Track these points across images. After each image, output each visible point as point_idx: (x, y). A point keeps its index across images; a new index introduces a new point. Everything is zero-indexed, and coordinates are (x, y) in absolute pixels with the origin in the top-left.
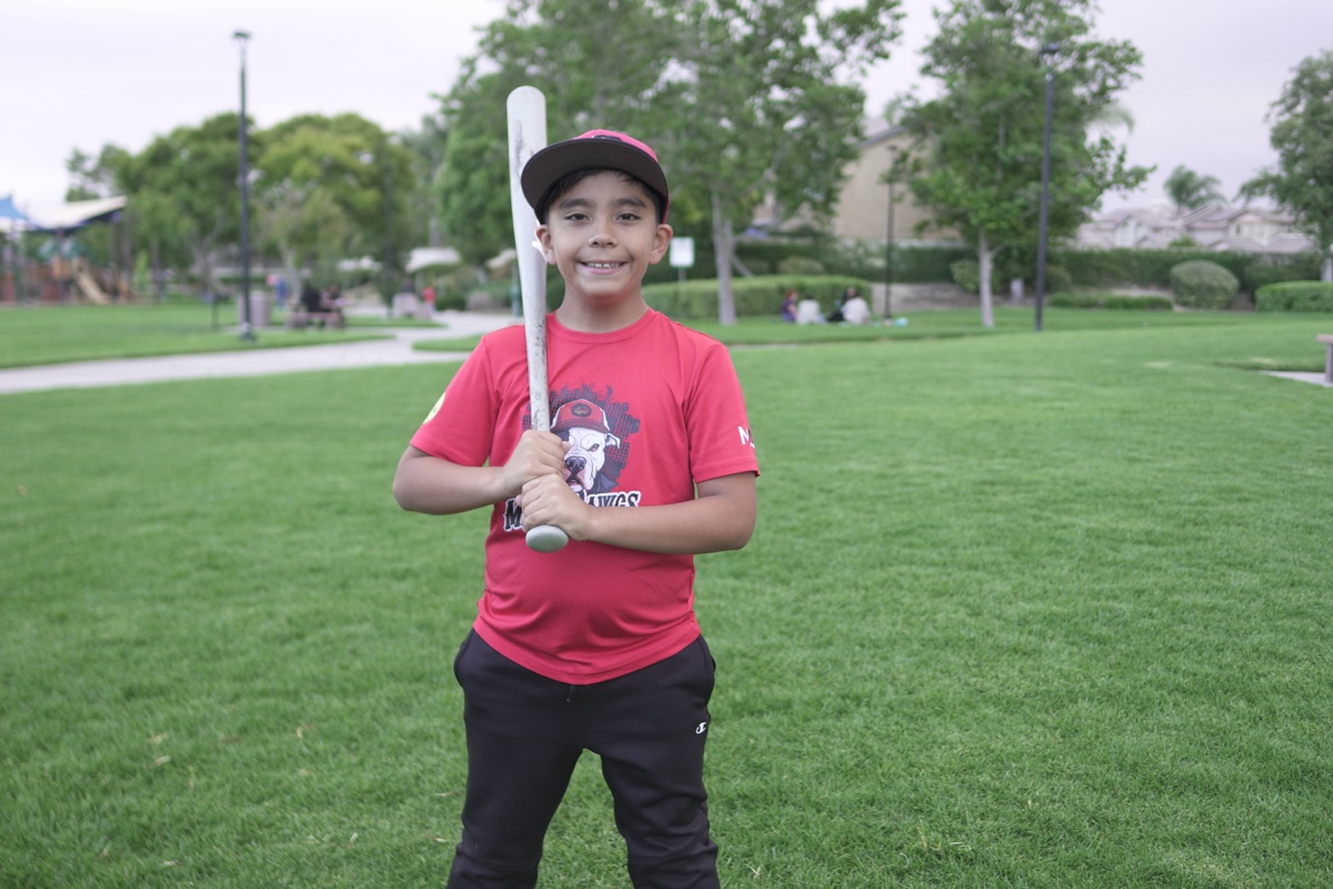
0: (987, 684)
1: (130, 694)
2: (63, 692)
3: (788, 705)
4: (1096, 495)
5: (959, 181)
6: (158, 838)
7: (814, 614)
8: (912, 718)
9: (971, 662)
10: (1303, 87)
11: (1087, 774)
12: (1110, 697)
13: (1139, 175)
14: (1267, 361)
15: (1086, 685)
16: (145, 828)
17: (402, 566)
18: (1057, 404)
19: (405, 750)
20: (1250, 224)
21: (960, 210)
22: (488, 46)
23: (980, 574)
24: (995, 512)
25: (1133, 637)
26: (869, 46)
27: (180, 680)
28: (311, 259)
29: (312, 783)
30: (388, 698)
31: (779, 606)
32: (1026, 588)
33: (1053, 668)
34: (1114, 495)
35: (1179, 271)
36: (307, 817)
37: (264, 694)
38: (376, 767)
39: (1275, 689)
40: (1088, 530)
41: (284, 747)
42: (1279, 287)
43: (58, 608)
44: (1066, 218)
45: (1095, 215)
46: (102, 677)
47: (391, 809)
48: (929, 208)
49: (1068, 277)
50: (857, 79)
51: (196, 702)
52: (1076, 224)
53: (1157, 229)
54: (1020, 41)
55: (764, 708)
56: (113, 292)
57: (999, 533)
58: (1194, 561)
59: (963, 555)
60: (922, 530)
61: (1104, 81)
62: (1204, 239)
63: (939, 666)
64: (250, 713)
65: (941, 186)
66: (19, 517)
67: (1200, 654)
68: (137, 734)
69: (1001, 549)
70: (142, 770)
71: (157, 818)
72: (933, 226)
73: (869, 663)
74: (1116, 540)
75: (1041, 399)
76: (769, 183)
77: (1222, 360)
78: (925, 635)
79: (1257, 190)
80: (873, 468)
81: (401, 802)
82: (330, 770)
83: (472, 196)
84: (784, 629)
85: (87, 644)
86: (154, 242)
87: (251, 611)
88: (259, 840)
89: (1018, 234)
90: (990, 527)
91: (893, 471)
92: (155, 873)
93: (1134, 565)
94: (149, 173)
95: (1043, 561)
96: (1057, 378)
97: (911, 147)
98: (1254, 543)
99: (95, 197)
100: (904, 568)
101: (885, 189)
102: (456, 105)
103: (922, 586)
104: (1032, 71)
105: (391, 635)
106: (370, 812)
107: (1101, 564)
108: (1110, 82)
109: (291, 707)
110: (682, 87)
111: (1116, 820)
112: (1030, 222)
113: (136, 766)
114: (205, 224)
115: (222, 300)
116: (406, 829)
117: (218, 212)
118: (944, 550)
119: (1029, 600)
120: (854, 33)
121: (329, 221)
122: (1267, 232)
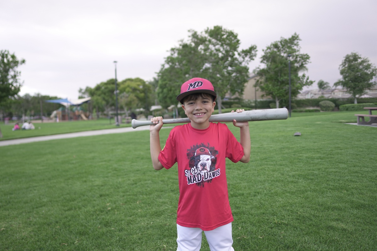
0: (287, 189)
1: (101, 196)
2: (87, 196)
3: (243, 194)
4: (307, 150)
5: (270, 85)
6: (110, 224)
7: (247, 176)
8: (271, 196)
9: (283, 185)
10: (347, 61)
11: (311, 207)
12: (315, 191)
13: (311, 83)
14: (343, 121)
15: (309, 188)
16: (107, 222)
19: (161, 205)
20: (336, 92)
21: (271, 92)
22: (167, 62)
23: (282, 167)
24: (285, 154)
25: (319, 178)
26: (250, 57)
27: (111, 193)
28: (130, 109)
29: (142, 213)
30: (156, 195)
31: (239, 175)
32: (293, 169)
33: (301, 185)
34: (311, 149)
35: (321, 103)
36: (141, 219)
37: (129, 195)
40: (306, 157)
41: (135, 206)
42: (344, 105)
43: (84, 179)
44: (295, 92)
45: (301, 92)
46: (95, 193)
47: (159, 218)
48: (264, 91)
49: (296, 106)
50: (247, 65)
51: (115, 197)
52: (297, 94)
53: (315, 94)
54: (282, 54)
55: (238, 195)
56: (87, 117)
57: (286, 158)
58: (331, 162)
59: (278, 163)
60: (269, 158)
61: (302, 63)
62: (326, 96)
63: (276, 186)
64: (127, 199)
65: (266, 87)
66: (74, 162)
67: (334, 181)
68: (103, 204)
69: (287, 161)
70: (105, 211)
71: (109, 220)
72: (265, 95)
73: (260, 186)
74: (313, 158)
75: (292, 131)
76: (228, 88)
77: (333, 121)
78: (272, 179)
79: (338, 84)
81: (161, 216)
82: (145, 210)
83: (164, 94)
84: (240, 179)
85: (91, 186)
86: (97, 107)
87: (125, 179)
88: (131, 224)
89: (284, 97)
90: (284, 157)
91: (261, 147)
92: (110, 231)
93: (317, 164)
94: (96, 92)
95: (296, 163)
96: (296, 126)
97: (259, 79)
99: (84, 98)
100: (266, 166)
101: (254, 88)
102: (160, 74)
103: (270, 169)
104: (285, 61)
105: (155, 183)
106: (155, 218)
107: (310, 164)
108: (304, 63)
109: (135, 198)
110: (209, 68)
111: (319, 216)
112: (287, 94)
114: (107, 102)
115: (112, 118)
116: (163, 221)
117: (110, 100)
118: (274, 162)
119: (294, 172)
120: (246, 55)
121: (134, 100)
122: (341, 93)
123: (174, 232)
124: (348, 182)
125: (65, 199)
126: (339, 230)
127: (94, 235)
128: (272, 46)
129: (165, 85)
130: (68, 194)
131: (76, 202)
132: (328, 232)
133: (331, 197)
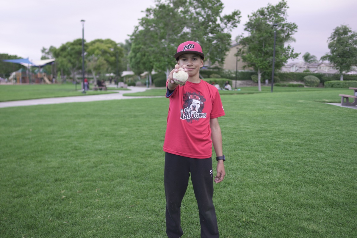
1: (56, 180)
2: (40, 180)
4: (286, 134)
5: (253, 56)
6: (63, 216)
8: (242, 188)
9: (256, 175)
10: (336, 34)
11: (284, 203)
12: (289, 184)
13: (297, 55)
14: (327, 100)
15: (283, 181)
16: (60, 213)
17: (120, 150)
18: (277, 111)
19: (121, 195)
20: (323, 66)
21: (254, 63)
22: (141, 23)
23: (258, 153)
24: (262, 137)
25: (294, 169)
26: (232, 24)
27: (68, 177)
28: (99, 73)
29: (99, 203)
30: (117, 182)
32: (269, 157)
34: (290, 134)
35: (305, 78)
36: (98, 211)
37: (88, 181)
38: (114, 199)
39: (329, 182)
40: (284, 142)
41: (93, 194)
42: (330, 82)
43: (39, 159)
44: (279, 65)
45: (286, 64)
46: (50, 176)
47: (118, 209)
48: (246, 62)
49: (279, 79)
50: (229, 32)
51: (72, 183)
52: (281, 66)
53: (300, 68)
54: (268, 23)
56: (51, 81)
57: (263, 143)
58: (309, 150)
59: (254, 148)
60: (244, 142)
61: (289, 32)
62: (312, 70)
63: (248, 176)
64: (85, 186)
65: (249, 57)
66: (30, 137)
67: (311, 173)
68: (58, 190)
69: (263, 147)
70: (59, 199)
71: (62, 211)
72: (247, 67)
73: (231, 175)
74: (291, 145)
75: (272, 109)
76: (208, 56)
77: (316, 100)
78: (245, 168)
79: (325, 59)
80: (232, 126)
81: (120, 208)
82: (103, 200)
83: (137, 59)
85: (46, 168)
86: (62, 69)
87: (85, 160)
88: (87, 217)
89: (267, 69)
90: (260, 141)
91: (237, 127)
92: (62, 224)
93: (295, 151)
94: (61, 53)
95: (273, 150)
96: (276, 104)
97: (242, 48)
98: (324, 146)
99: (48, 58)
100: (240, 151)
101: (236, 57)
102: (133, 37)
103: (244, 156)
104: (271, 30)
105: (118, 167)
106: (113, 210)
107: (287, 151)
108: (290, 33)
109: (94, 184)
110: (188, 33)
111: (290, 214)
112: (270, 66)
113: (58, 198)
114: (74, 65)
115: (78, 83)
116: (122, 214)
117: (77, 62)
118: (249, 147)
119: (270, 160)
120: (229, 21)
121: (103, 65)
122: (327, 69)
123: (132, 228)
124: (325, 174)
125: (15, 183)
126: (309, 232)
127: (44, 229)
128: (258, 13)
129: (139, 49)
130: (19, 177)
131: (27, 187)
132: (298, 234)
133: (305, 192)
